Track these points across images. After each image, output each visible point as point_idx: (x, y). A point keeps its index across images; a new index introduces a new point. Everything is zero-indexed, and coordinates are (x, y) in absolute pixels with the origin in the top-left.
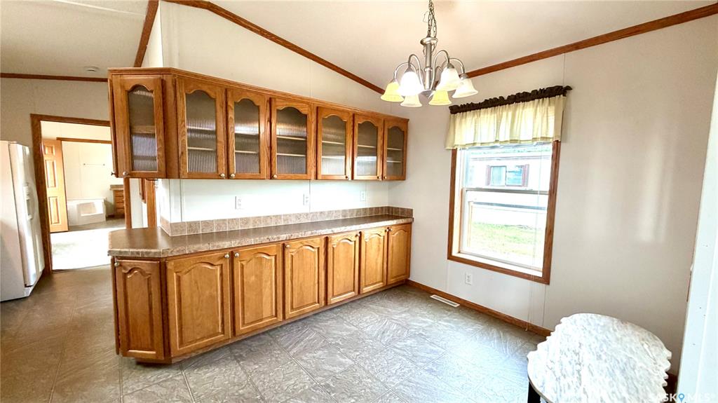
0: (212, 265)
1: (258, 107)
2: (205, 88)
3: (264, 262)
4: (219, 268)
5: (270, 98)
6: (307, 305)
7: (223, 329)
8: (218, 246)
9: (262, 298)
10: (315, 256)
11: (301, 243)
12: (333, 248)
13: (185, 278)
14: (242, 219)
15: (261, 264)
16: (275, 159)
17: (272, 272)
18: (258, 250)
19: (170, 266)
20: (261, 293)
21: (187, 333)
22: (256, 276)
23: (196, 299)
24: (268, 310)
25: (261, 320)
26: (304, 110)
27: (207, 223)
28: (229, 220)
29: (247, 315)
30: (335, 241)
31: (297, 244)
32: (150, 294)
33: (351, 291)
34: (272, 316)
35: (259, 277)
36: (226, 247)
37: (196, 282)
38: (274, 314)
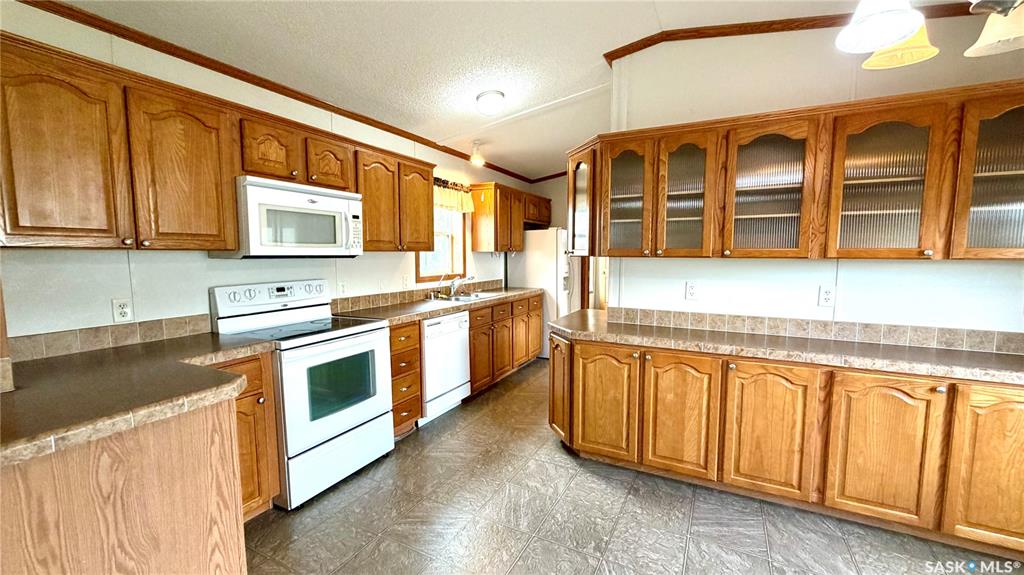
0: (619, 361)
1: (705, 150)
2: (632, 147)
3: (689, 379)
4: (626, 367)
5: (728, 132)
6: (770, 481)
7: (628, 446)
8: (626, 340)
9: (683, 430)
10: (794, 399)
12: (849, 398)
14: (693, 314)
15: (685, 380)
16: (731, 226)
17: (701, 398)
19: (578, 349)
20: (681, 423)
21: (589, 430)
22: (676, 395)
24: (693, 452)
25: (681, 461)
26: (796, 134)
27: (646, 313)
28: (675, 312)
29: (660, 444)
30: (854, 384)
31: (755, 368)
32: (564, 374)
33: (909, 512)
34: (699, 465)
35: (682, 397)
37: (600, 376)
38: (702, 463)
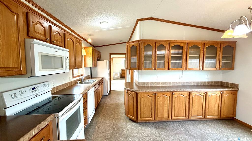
0: (149, 96)
1: (165, 46)
2: (150, 43)
3: (165, 98)
4: (151, 97)
5: (169, 43)
6: (180, 117)
7: (152, 116)
8: (151, 91)
9: (164, 110)
10: (184, 99)
11: (179, 93)
12: (193, 97)
13: (142, 99)
16: (170, 63)
18: (163, 94)
19: (139, 95)
21: (142, 115)
23: (145, 106)
24: (166, 114)
25: (164, 117)
30: (193, 94)
32: (134, 101)
34: (167, 117)
35: (163, 102)
36: (154, 91)
37: (145, 101)
